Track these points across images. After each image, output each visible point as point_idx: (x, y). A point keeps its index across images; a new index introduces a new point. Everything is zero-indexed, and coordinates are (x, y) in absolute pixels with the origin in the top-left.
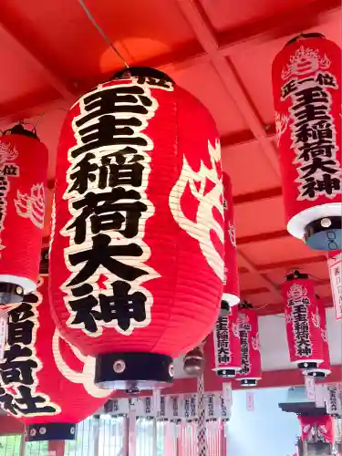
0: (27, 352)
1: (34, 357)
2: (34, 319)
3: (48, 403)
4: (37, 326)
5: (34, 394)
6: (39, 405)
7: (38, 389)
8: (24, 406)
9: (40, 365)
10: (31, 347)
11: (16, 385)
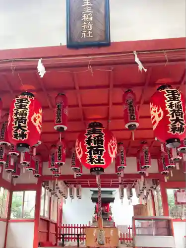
0: (102, 147)
1: (104, 149)
2: (103, 139)
3: (104, 161)
4: (104, 141)
5: (101, 158)
6: (101, 162)
7: (103, 157)
8: (97, 161)
9: (105, 151)
10: (103, 146)
11: (97, 155)
